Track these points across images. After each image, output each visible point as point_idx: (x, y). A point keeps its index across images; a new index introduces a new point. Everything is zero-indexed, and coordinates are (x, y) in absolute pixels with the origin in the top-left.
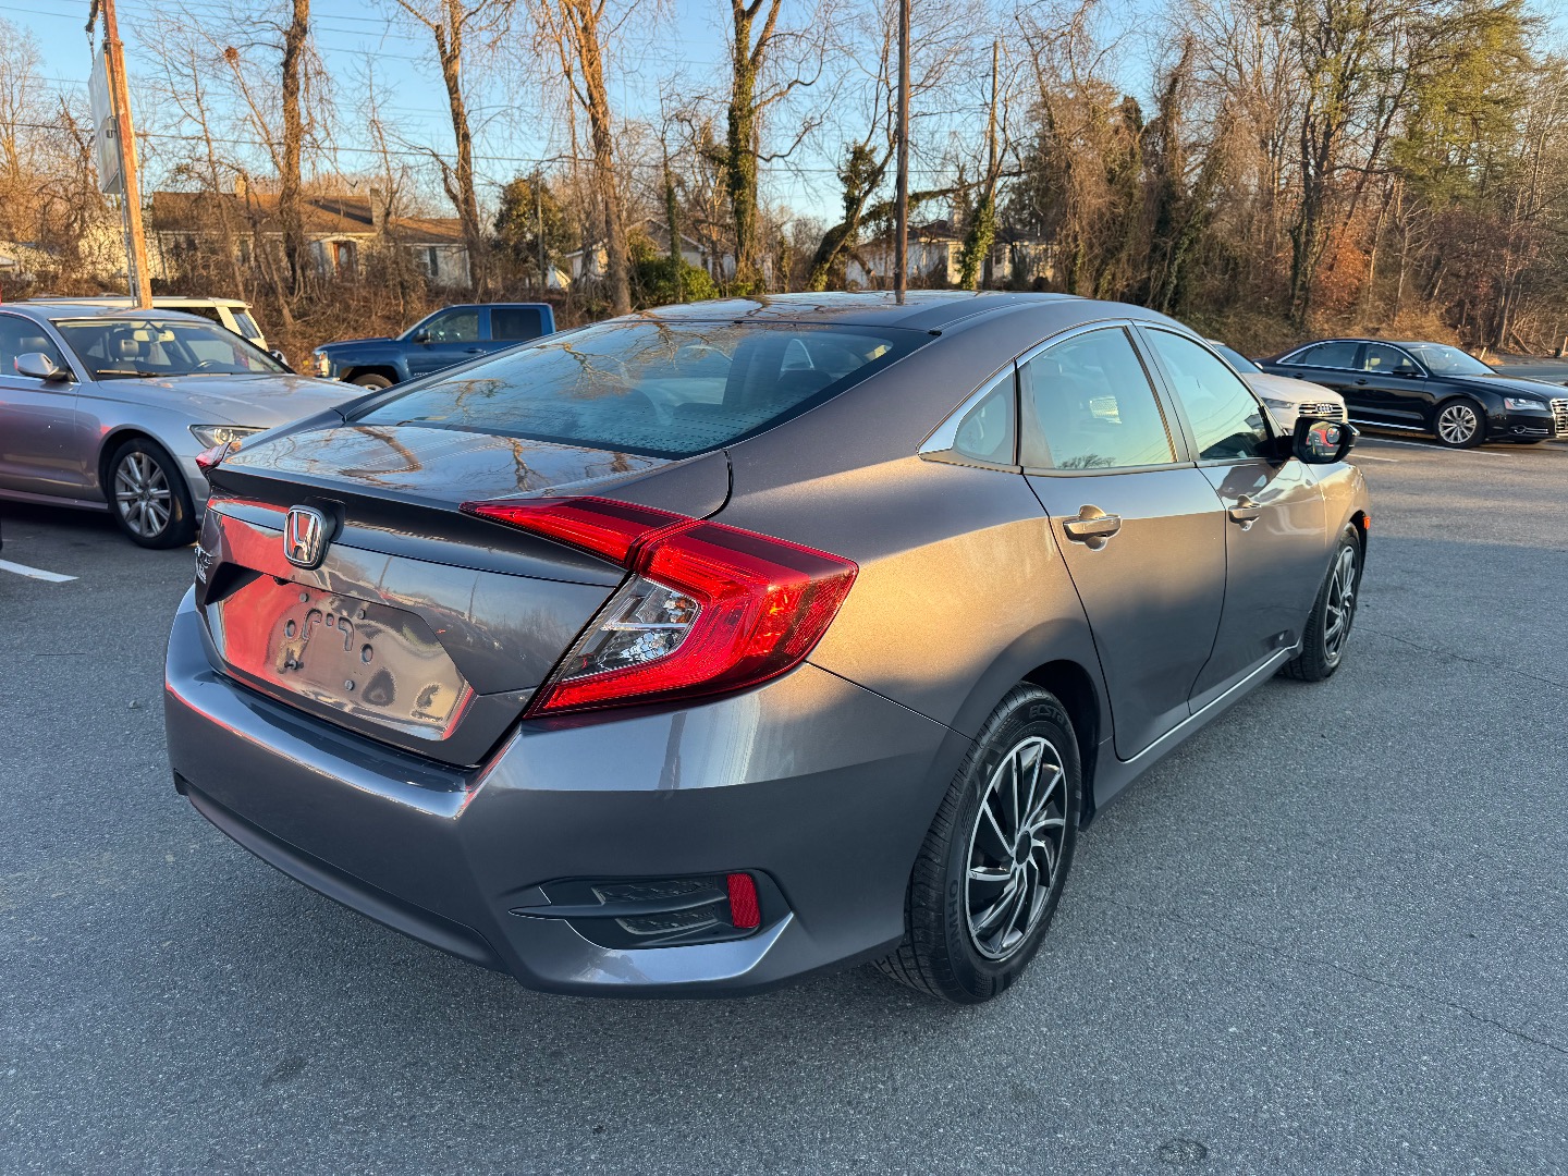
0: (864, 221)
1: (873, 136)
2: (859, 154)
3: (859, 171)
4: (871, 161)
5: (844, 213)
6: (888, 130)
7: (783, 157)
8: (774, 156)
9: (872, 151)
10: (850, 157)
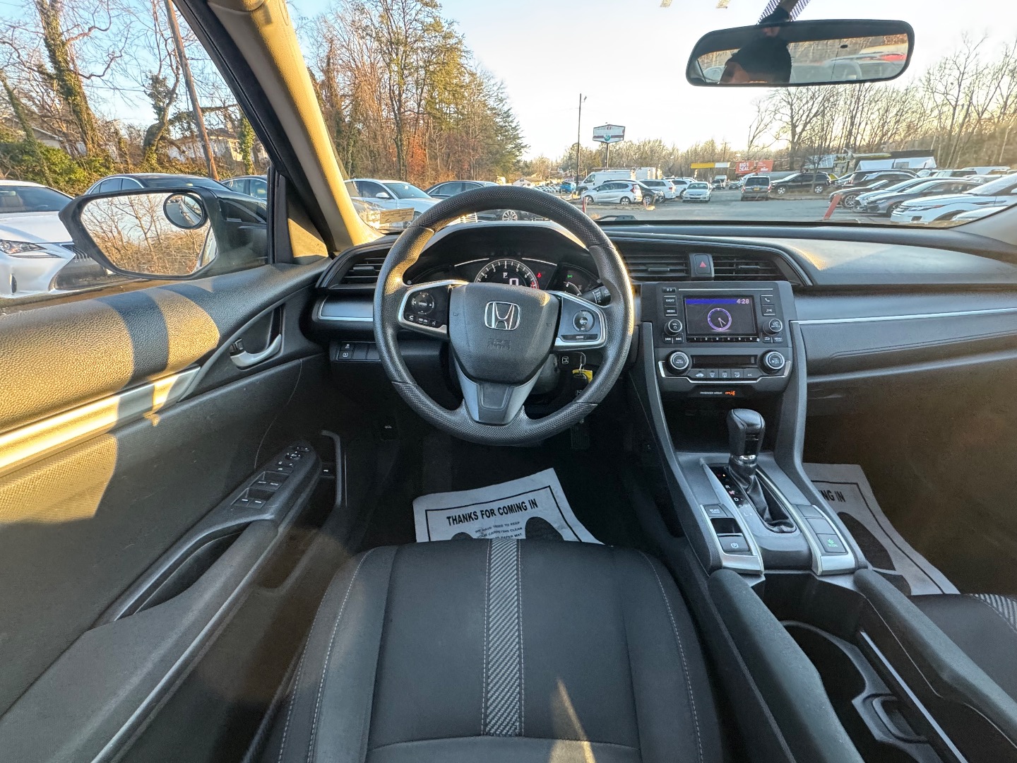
0: (172, 122)
1: (162, 70)
2: (156, 81)
3: (159, 92)
4: (166, 86)
5: (156, 116)
6: (171, 66)
7: (99, 76)
8: (92, 75)
9: (165, 79)
10: (151, 82)
